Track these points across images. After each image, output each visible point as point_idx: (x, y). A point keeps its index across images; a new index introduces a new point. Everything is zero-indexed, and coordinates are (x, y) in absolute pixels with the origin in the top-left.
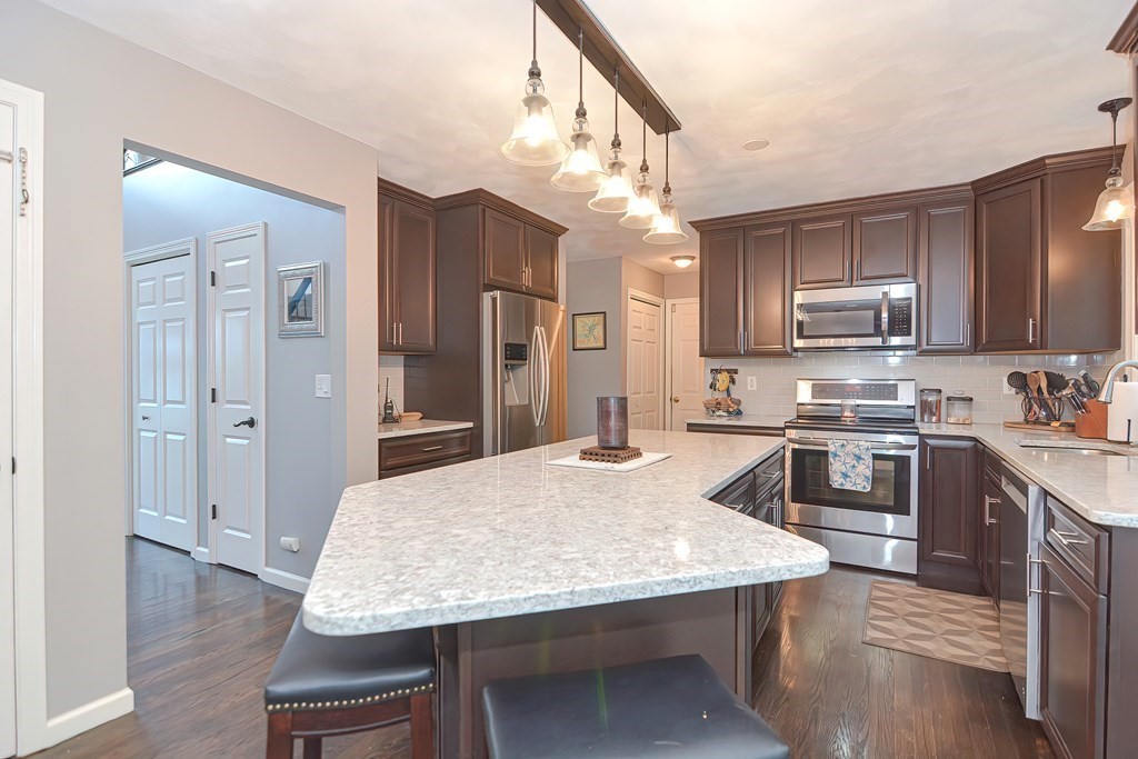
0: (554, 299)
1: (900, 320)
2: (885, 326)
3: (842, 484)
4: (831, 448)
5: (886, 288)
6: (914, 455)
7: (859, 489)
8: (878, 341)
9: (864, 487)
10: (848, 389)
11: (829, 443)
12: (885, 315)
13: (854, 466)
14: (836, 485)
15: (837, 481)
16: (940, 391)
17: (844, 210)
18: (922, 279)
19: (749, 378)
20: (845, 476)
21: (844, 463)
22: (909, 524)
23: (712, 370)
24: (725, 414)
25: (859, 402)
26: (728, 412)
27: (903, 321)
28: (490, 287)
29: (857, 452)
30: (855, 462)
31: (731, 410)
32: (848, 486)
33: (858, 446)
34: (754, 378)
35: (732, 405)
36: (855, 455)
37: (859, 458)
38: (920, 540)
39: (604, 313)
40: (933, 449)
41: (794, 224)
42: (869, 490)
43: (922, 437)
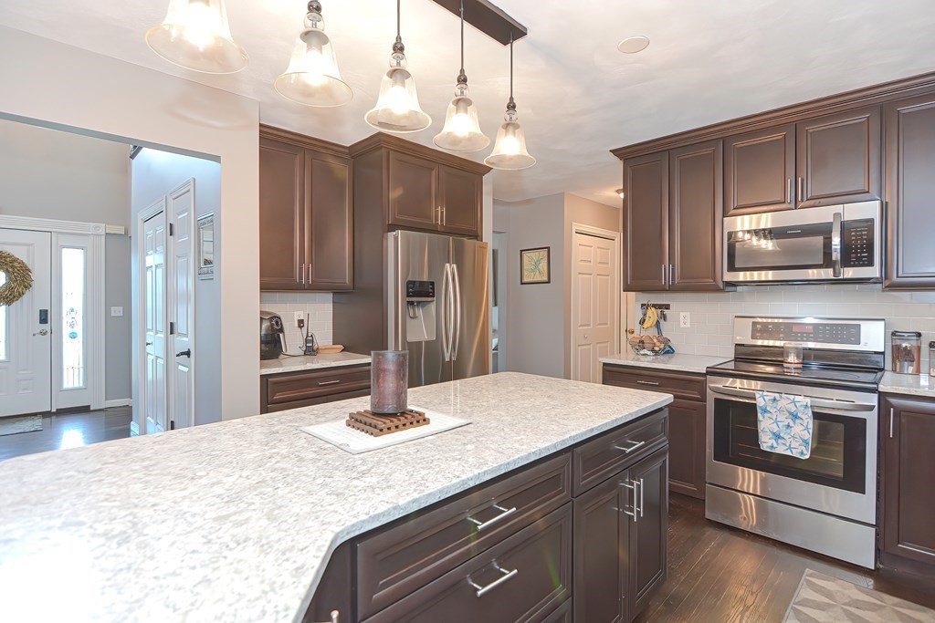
0: (476, 236)
1: (857, 248)
2: (836, 256)
3: (772, 447)
4: (760, 402)
5: (838, 208)
6: (872, 419)
7: (795, 454)
8: (827, 273)
9: (802, 453)
10: (795, 329)
11: (757, 396)
12: (836, 241)
13: (788, 426)
14: (764, 447)
15: (766, 443)
16: (919, 335)
17: (784, 120)
18: (890, 197)
19: (682, 314)
20: (777, 437)
21: (776, 422)
22: (864, 504)
23: (643, 305)
24: (649, 353)
25: (811, 345)
26: (653, 350)
27: (862, 247)
28: (392, 228)
29: (793, 409)
30: (790, 420)
31: (657, 349)
32: (781, 450)
33: (794, 402)
34: (688, 314)
35: (658, 344)
36: (791, 413)
37: (795, 417)
38: (881, 526)
39: (548, 248)
40: (899, 412)
41: (725, 141)
42: (807, 457)
43: (883, 396)
